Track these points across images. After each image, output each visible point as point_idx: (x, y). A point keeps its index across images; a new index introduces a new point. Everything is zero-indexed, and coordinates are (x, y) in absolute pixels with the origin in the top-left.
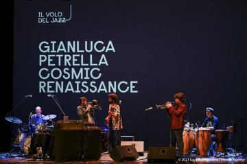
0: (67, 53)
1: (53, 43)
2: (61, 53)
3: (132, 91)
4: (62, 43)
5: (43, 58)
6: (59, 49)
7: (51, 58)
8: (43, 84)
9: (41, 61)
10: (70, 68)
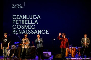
0: (23, 19)
1: (18, 16)
2: (21, 19)
3: (47, 33)
4: (21, 16)
5: (14, 21)
6: (20, 18)
7: (17, 21)
8: (14, 31)
9: (13, 22)
10: (24, 25)
